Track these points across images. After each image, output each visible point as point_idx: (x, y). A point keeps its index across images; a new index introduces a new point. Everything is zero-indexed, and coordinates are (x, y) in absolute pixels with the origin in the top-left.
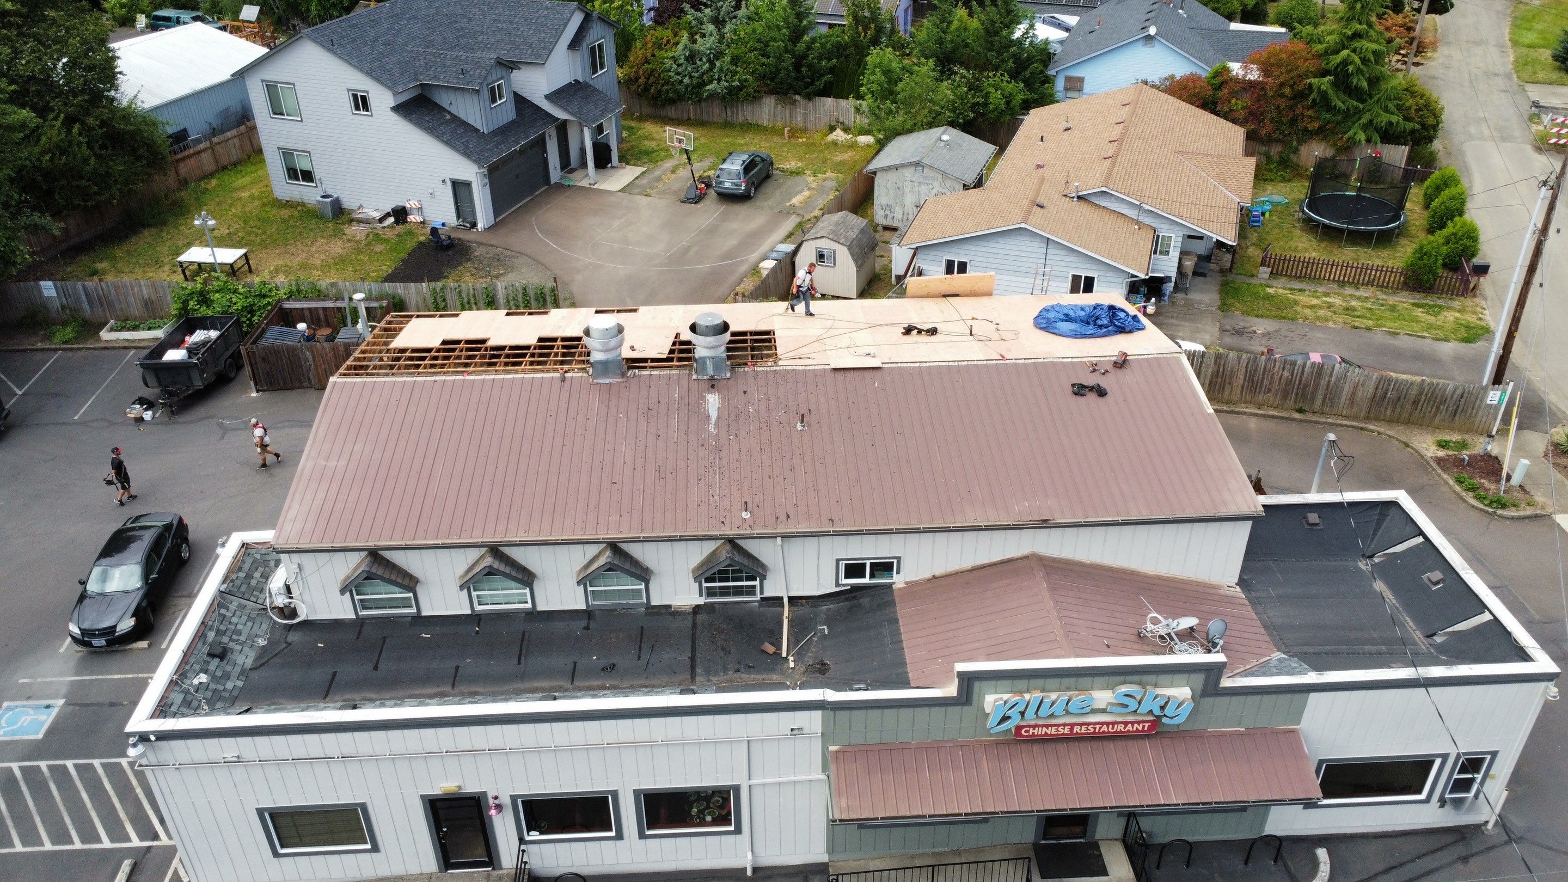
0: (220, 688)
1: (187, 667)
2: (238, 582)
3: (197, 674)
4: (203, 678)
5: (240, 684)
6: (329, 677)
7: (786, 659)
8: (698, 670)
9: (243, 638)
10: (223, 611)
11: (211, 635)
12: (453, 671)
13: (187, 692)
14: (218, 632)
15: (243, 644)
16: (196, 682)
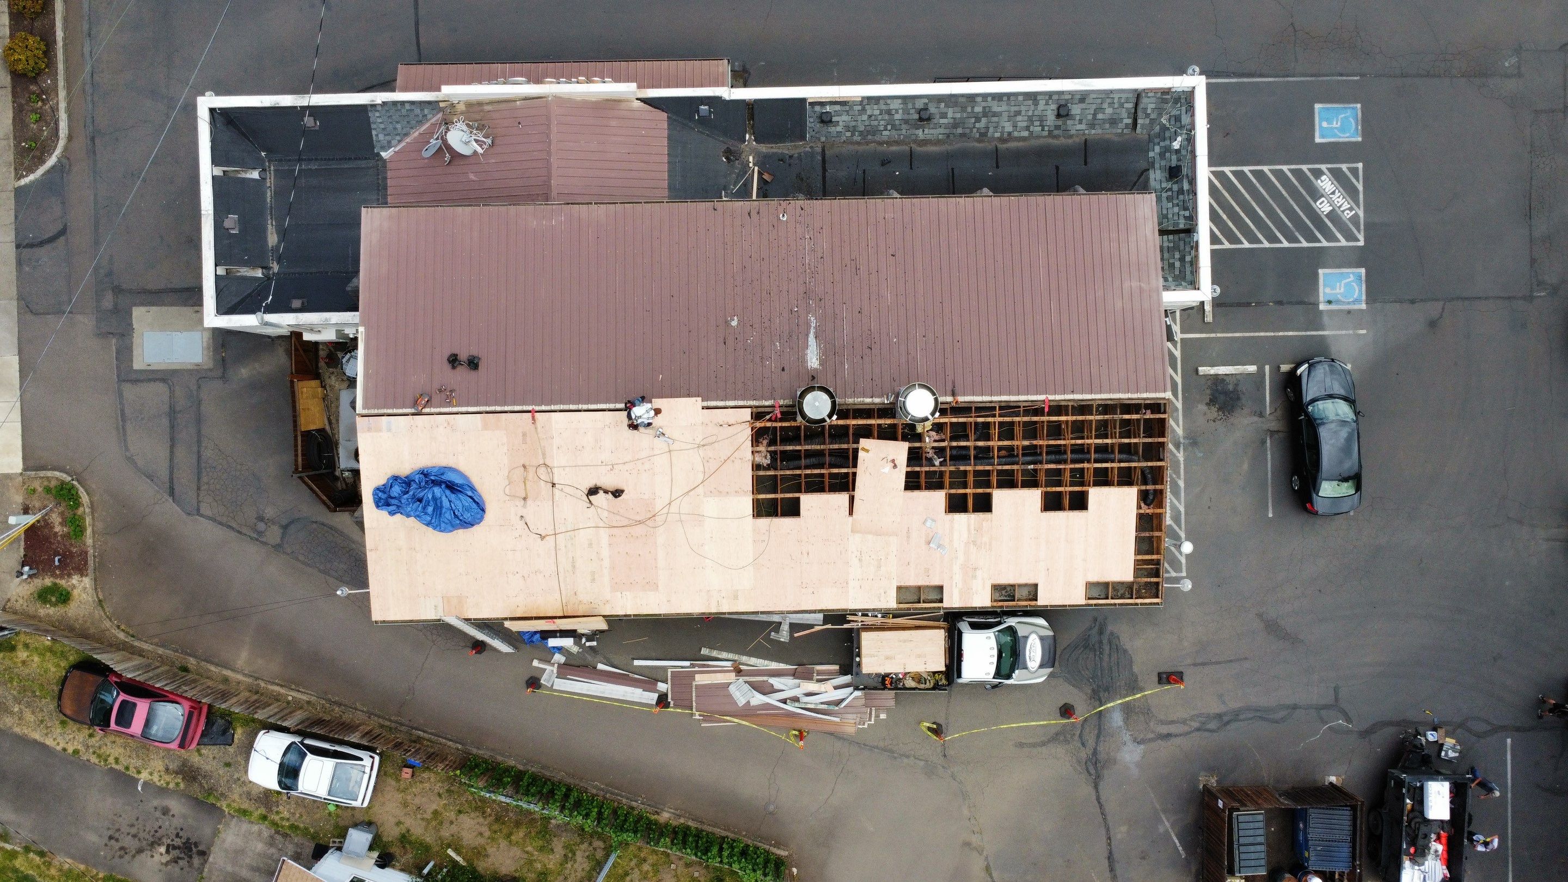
0: (1162, 144)
1: (1189, 148)
2: (1188, 249)
3: (1181, 146)
4: (1176, 145)
5: (1151, 154)
6: (1089, 160)
7: (754, 165)
8: (820, 158)
9: (1164, 195)
10: (1187, 213)
11: (1186, 186)
12: (1000, 164)
13: (1181, 127)
14: (1181, 192)
15: (1163, 189)
16: (1179, 139)
